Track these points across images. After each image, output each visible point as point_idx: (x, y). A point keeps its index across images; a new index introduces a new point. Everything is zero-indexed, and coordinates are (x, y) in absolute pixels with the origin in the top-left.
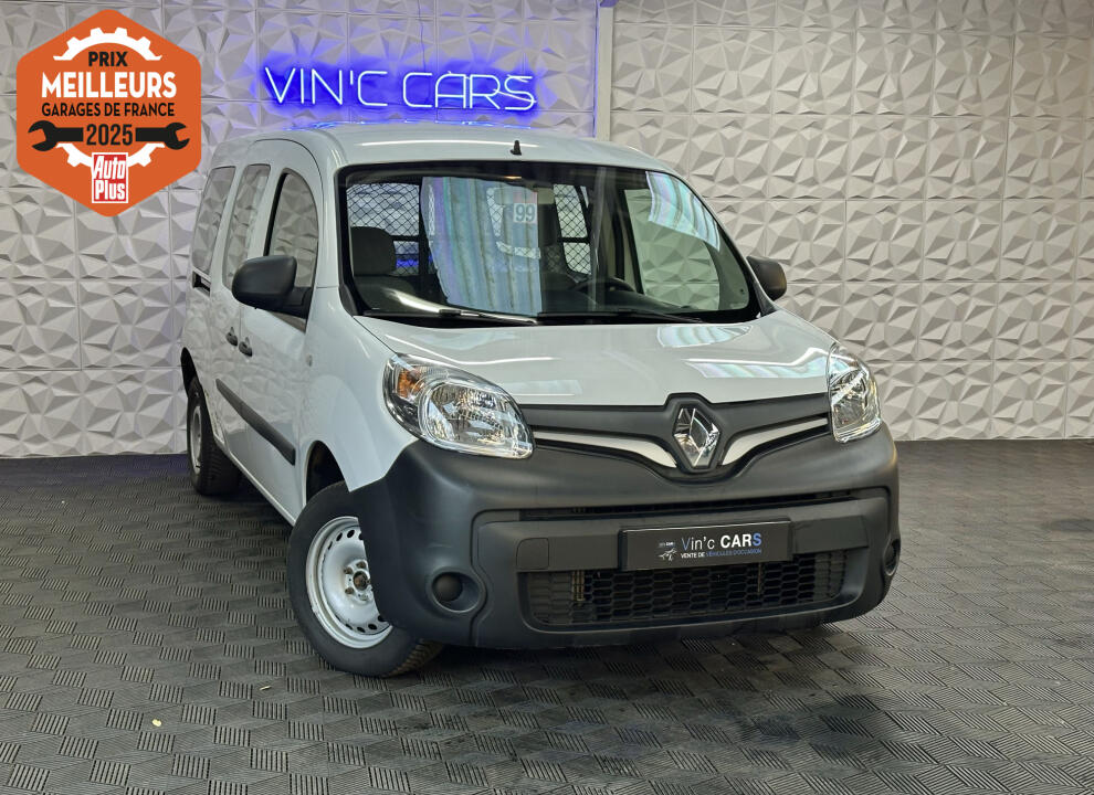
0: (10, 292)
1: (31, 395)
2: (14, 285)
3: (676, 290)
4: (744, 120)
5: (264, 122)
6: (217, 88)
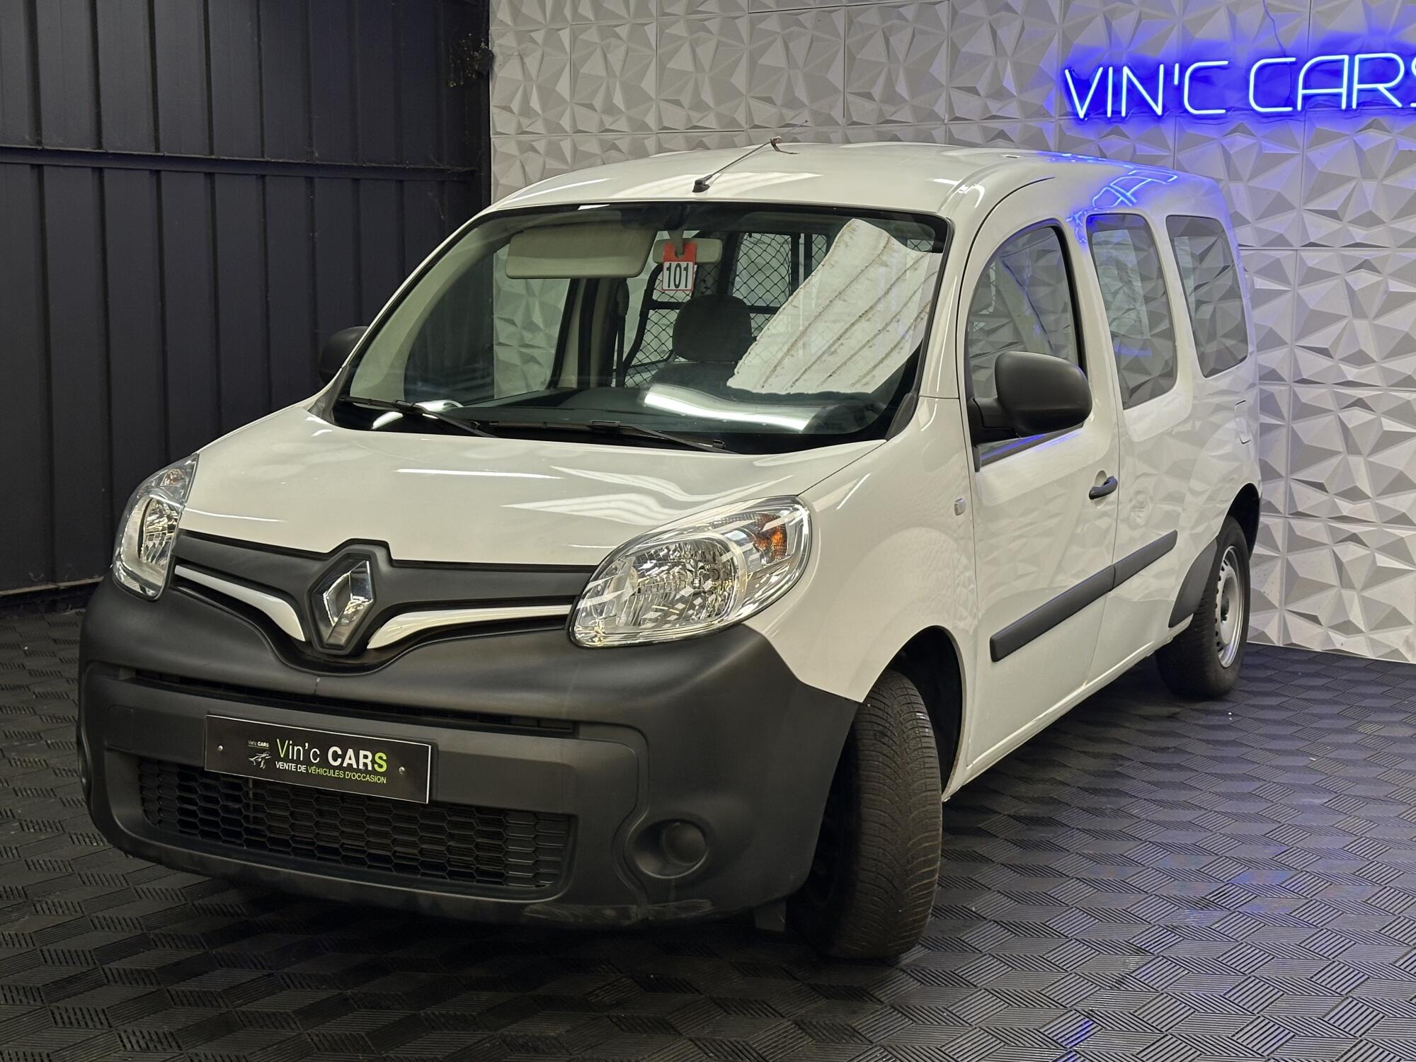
6: (1006, 105)
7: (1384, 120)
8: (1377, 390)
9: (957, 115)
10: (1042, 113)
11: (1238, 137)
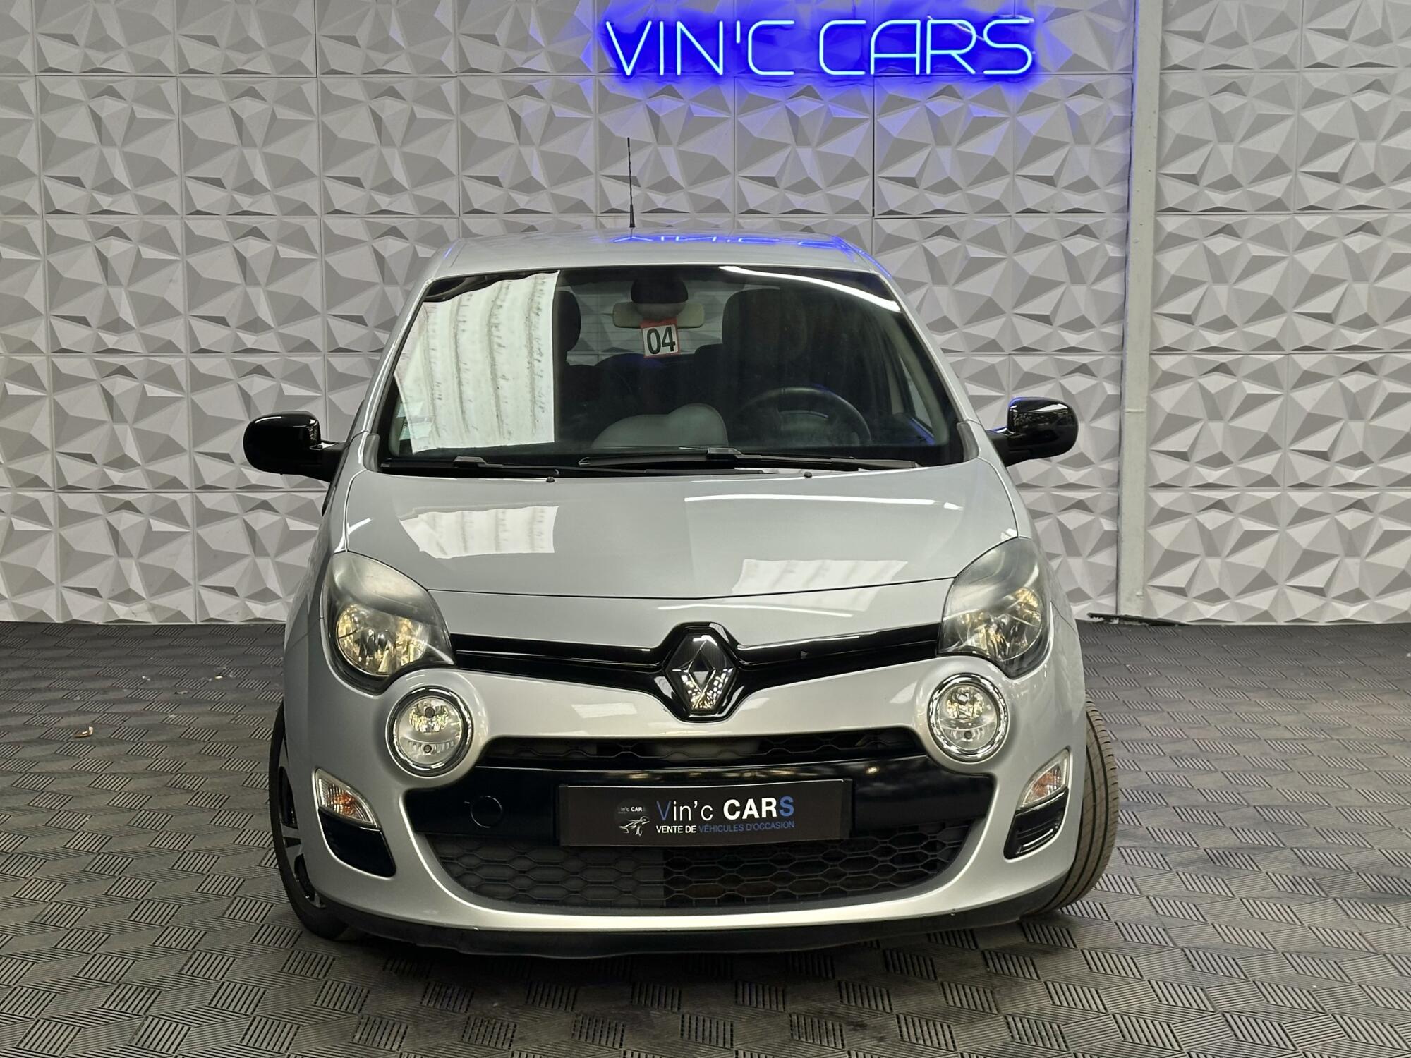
0: (229, 374)
1: (256, 529)
2: (233, 361)
3: (1271, 366)
4: (1394, 76)
5: (602, 108)
6: (533, 57)
7: (958, 87)
8: (962, 356)
9: (473, 66)
10: (579, 66)
11: (804, 100)
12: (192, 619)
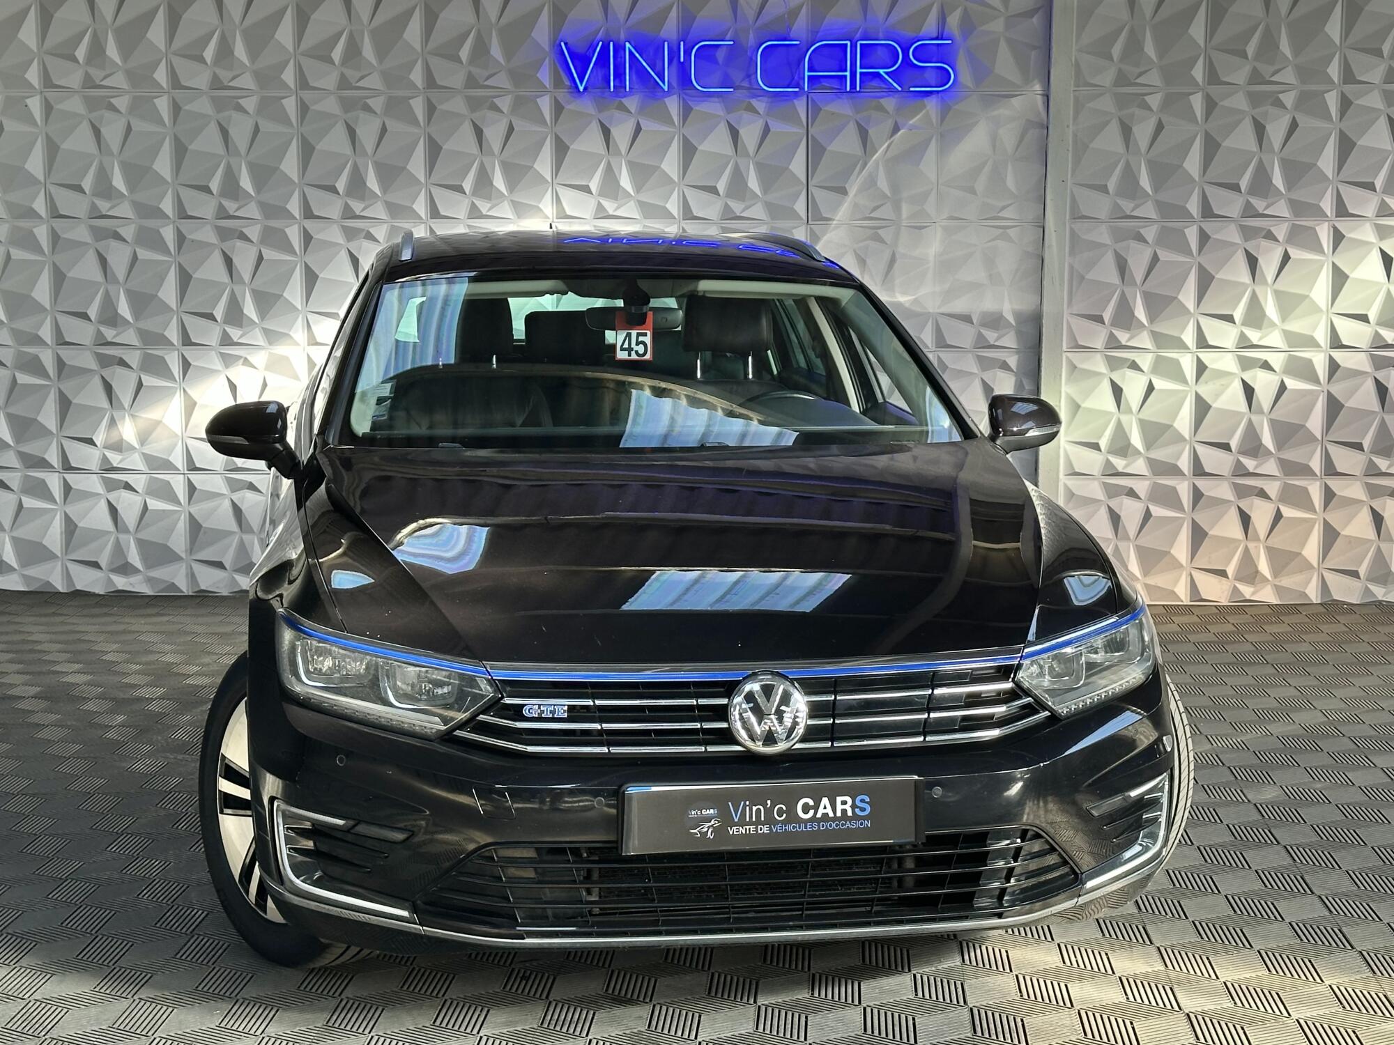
0: (218, 365)
1: (241, 506)
2: (221, 354)
5: (557, 122)
6: (494, 75)
7: (885, 101)
9: (438, 83)
11: (744, 115)
12: (185, 590)
